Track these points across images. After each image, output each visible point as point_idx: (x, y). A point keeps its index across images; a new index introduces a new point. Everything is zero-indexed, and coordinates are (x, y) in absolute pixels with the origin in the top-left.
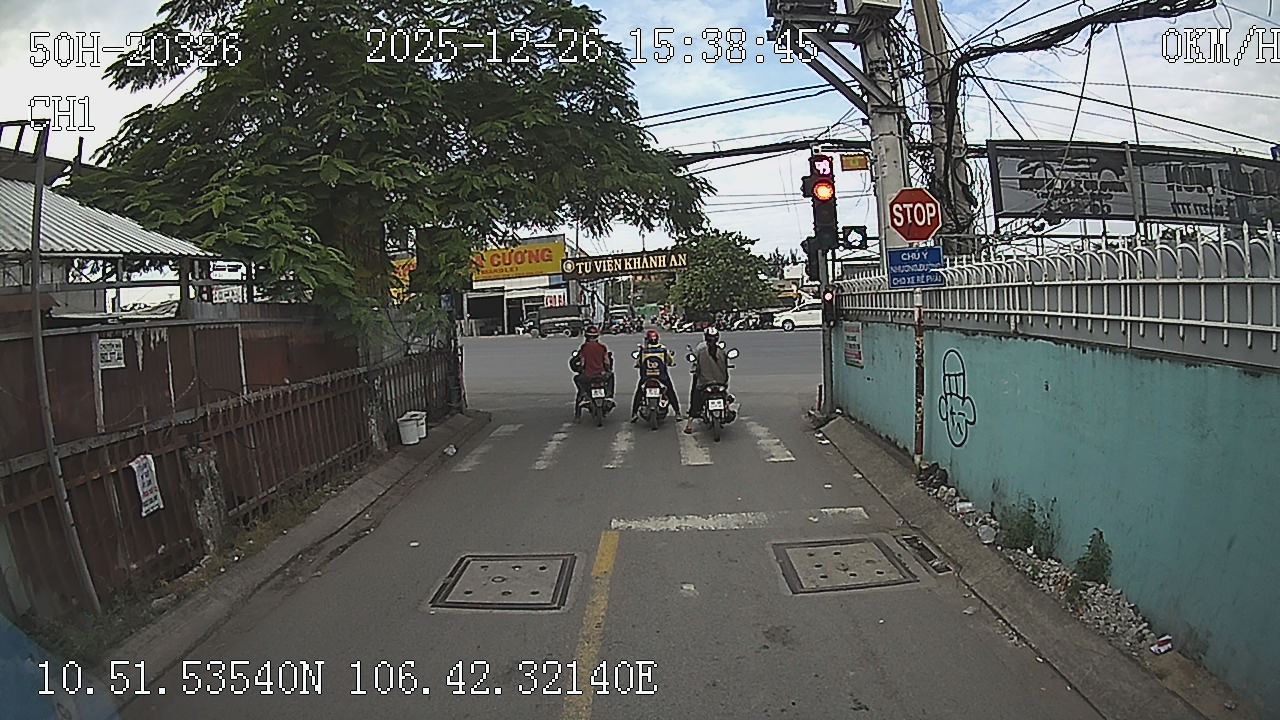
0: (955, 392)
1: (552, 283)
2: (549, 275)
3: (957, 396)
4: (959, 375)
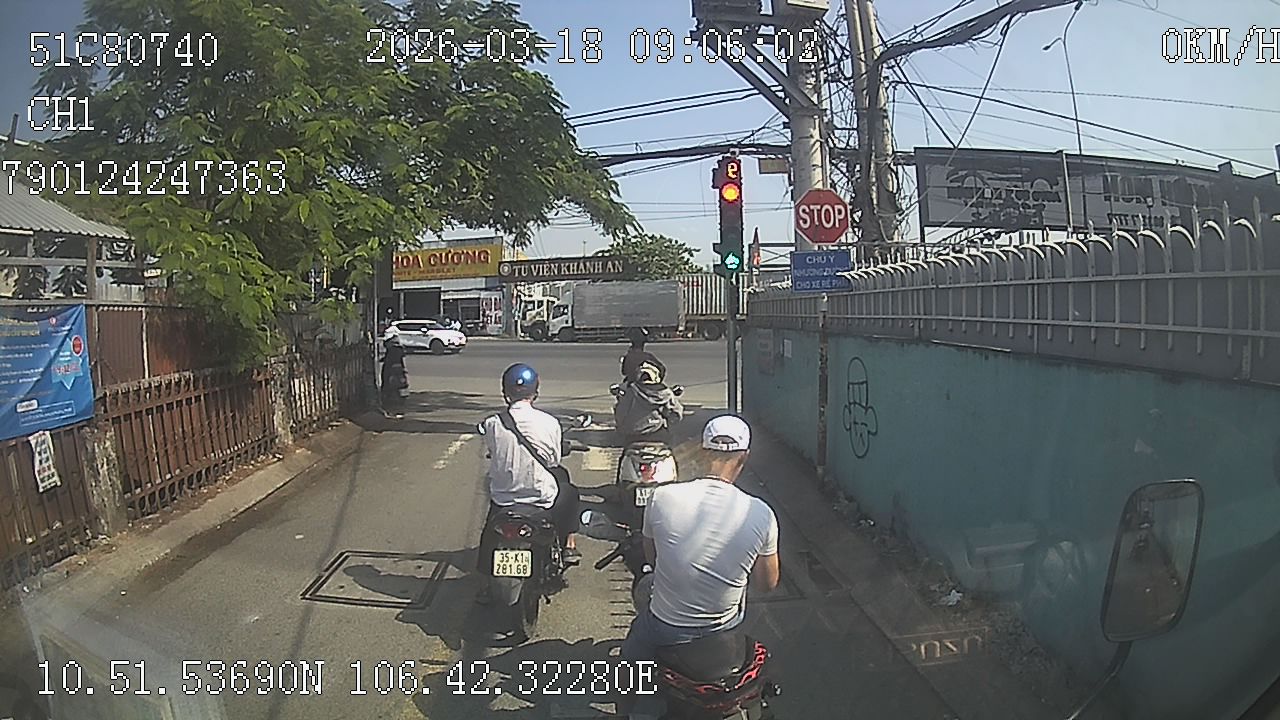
0: (858, 401)
1: (489, 285)
2: (486, 277)
3: (860, 405)
4: (862, 383)
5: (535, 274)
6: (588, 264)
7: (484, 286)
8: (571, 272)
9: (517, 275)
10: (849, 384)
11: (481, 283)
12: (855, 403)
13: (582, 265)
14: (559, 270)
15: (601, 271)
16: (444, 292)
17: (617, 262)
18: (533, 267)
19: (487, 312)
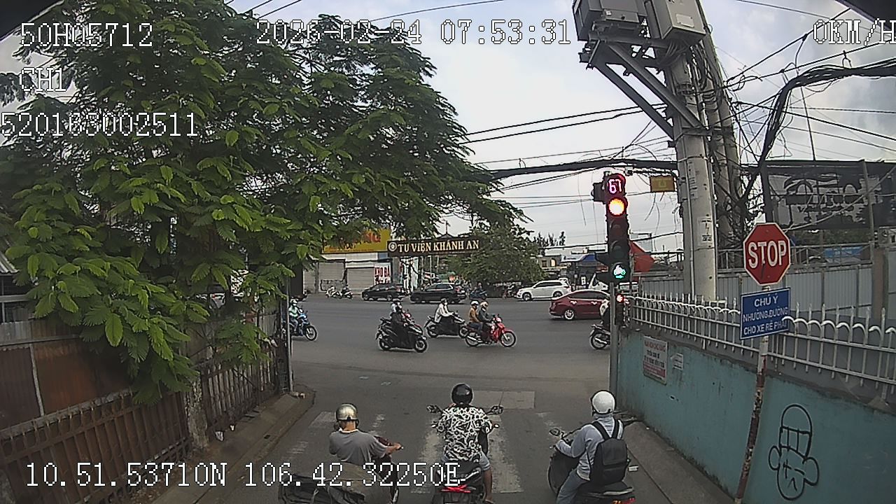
0: (794, 447)
1: (380, 258)
2: (378, 252)
3: (797, 452)
4: (803, 433)
5: (414, 250)
6: (453, 243)
7: (377, 259)
8: (441, 249)
9: (401, 251)
10: (782, 427)
11: (375, 257)
12: (789, 448)
13: (448, 243)
14: (432, 248)
15: (463, 248)
16: (348, 262)
17: (474, 242)
18: (412, 245)
19: (380, 278)
